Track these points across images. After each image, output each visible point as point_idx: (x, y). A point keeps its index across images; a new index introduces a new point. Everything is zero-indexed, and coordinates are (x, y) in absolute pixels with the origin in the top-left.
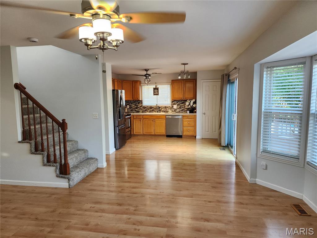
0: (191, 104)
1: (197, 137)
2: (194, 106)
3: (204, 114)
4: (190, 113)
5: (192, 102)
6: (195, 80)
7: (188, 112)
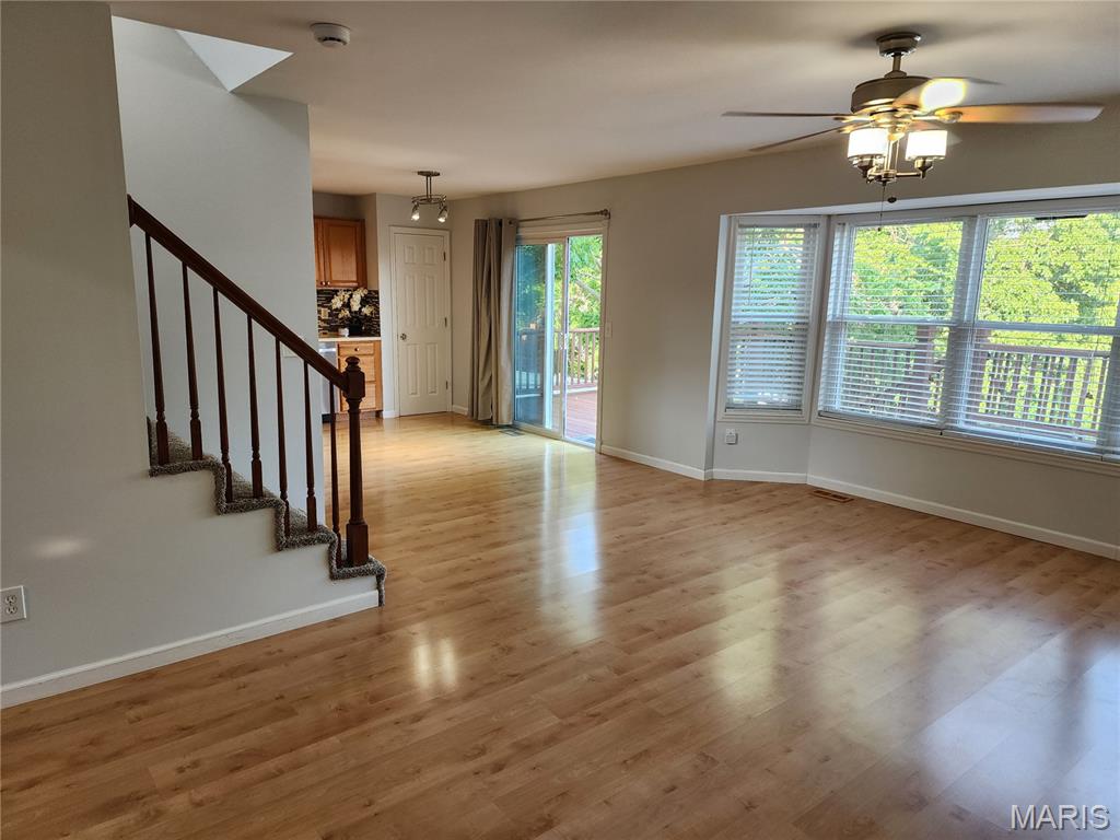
0: (356, 306)
1: (386, 414)
2: (366, 311)
3: (404, 337)
4: (351, 335)
5: (357, 297)
6: (359, 224)
7: (346, 331)
